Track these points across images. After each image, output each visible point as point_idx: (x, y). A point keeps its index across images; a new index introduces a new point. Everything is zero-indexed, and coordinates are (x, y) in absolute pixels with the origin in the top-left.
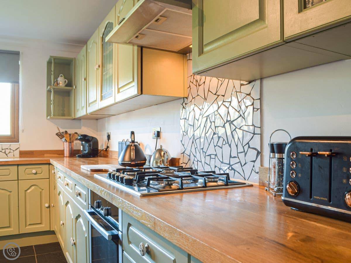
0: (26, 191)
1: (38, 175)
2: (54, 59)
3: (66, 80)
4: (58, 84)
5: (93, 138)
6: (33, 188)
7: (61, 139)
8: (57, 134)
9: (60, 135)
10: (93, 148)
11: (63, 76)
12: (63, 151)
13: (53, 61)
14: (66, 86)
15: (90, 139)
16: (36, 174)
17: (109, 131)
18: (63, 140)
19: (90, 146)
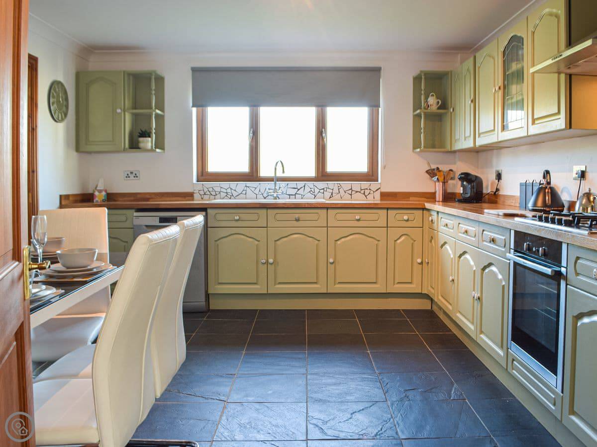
0: (395, 241)
1: (409, 222)
2: (425, 74)
3: (438, 100)
4: (428, 106)
5: (476, 177)
6: (403, 238)
7: (432, 177)
8: (427, 172)
9: (432, 173)
10: (476, 190)
11: (434, 95)
12: (434, 193)
13: (423, 77)
14: (439, 108)
15: (473, 179)
16: (408, 220)
17: (499, 169)
18: (435, 179)
19: (472, 188)
